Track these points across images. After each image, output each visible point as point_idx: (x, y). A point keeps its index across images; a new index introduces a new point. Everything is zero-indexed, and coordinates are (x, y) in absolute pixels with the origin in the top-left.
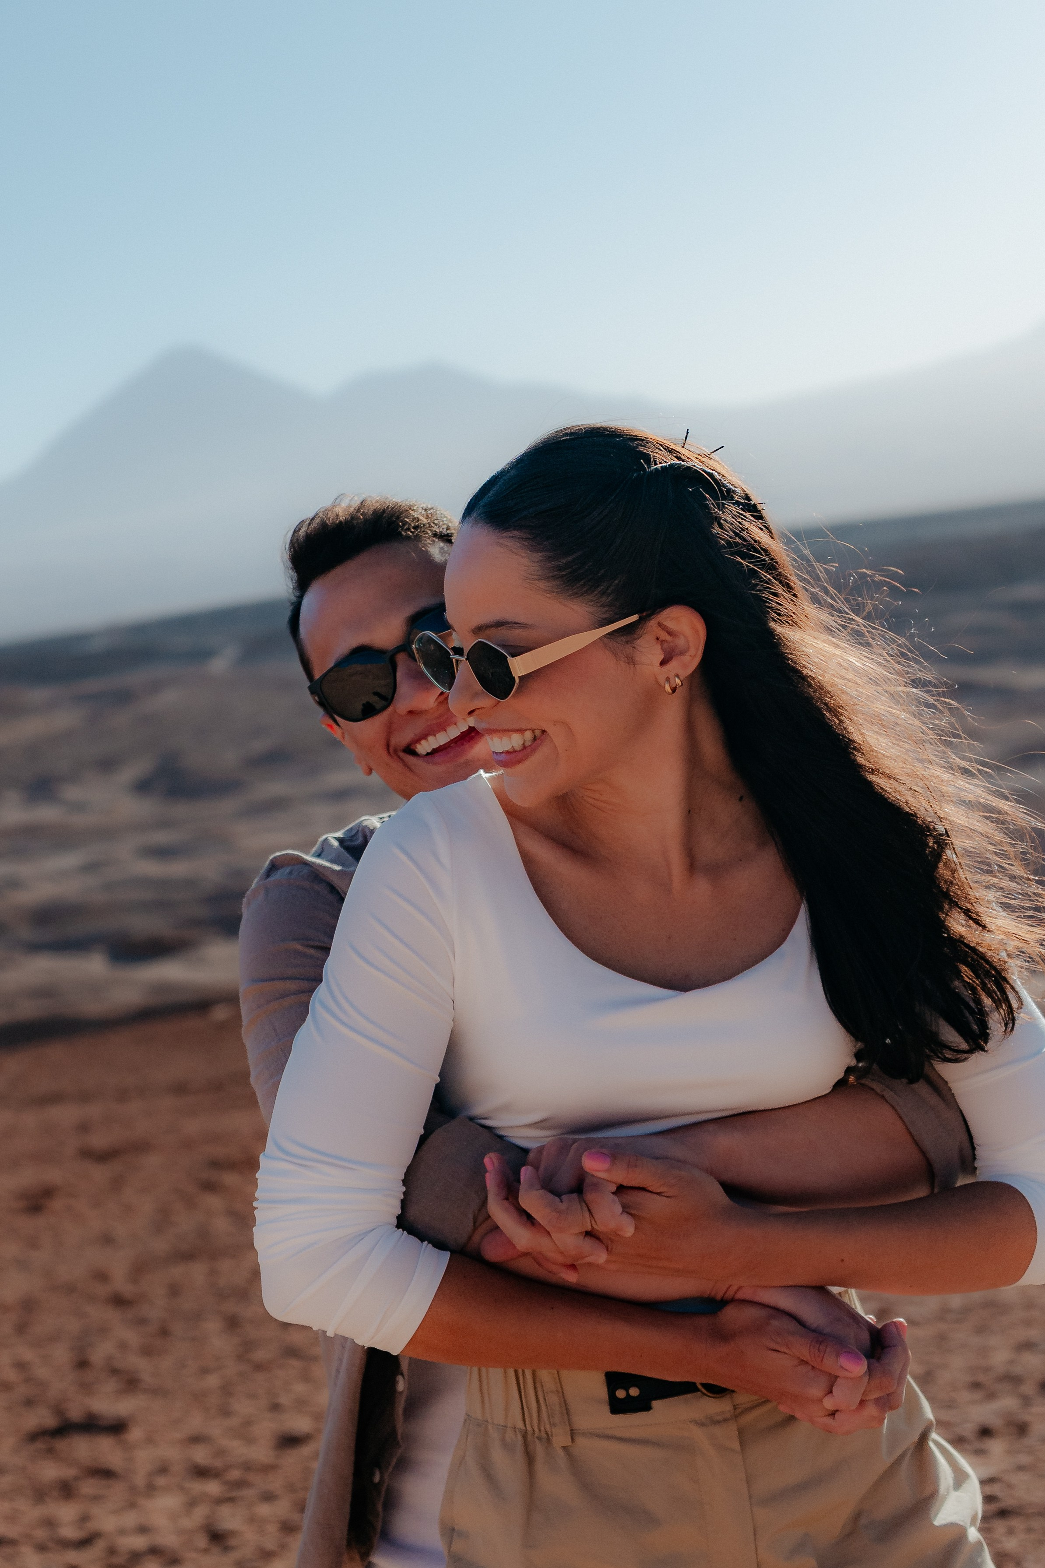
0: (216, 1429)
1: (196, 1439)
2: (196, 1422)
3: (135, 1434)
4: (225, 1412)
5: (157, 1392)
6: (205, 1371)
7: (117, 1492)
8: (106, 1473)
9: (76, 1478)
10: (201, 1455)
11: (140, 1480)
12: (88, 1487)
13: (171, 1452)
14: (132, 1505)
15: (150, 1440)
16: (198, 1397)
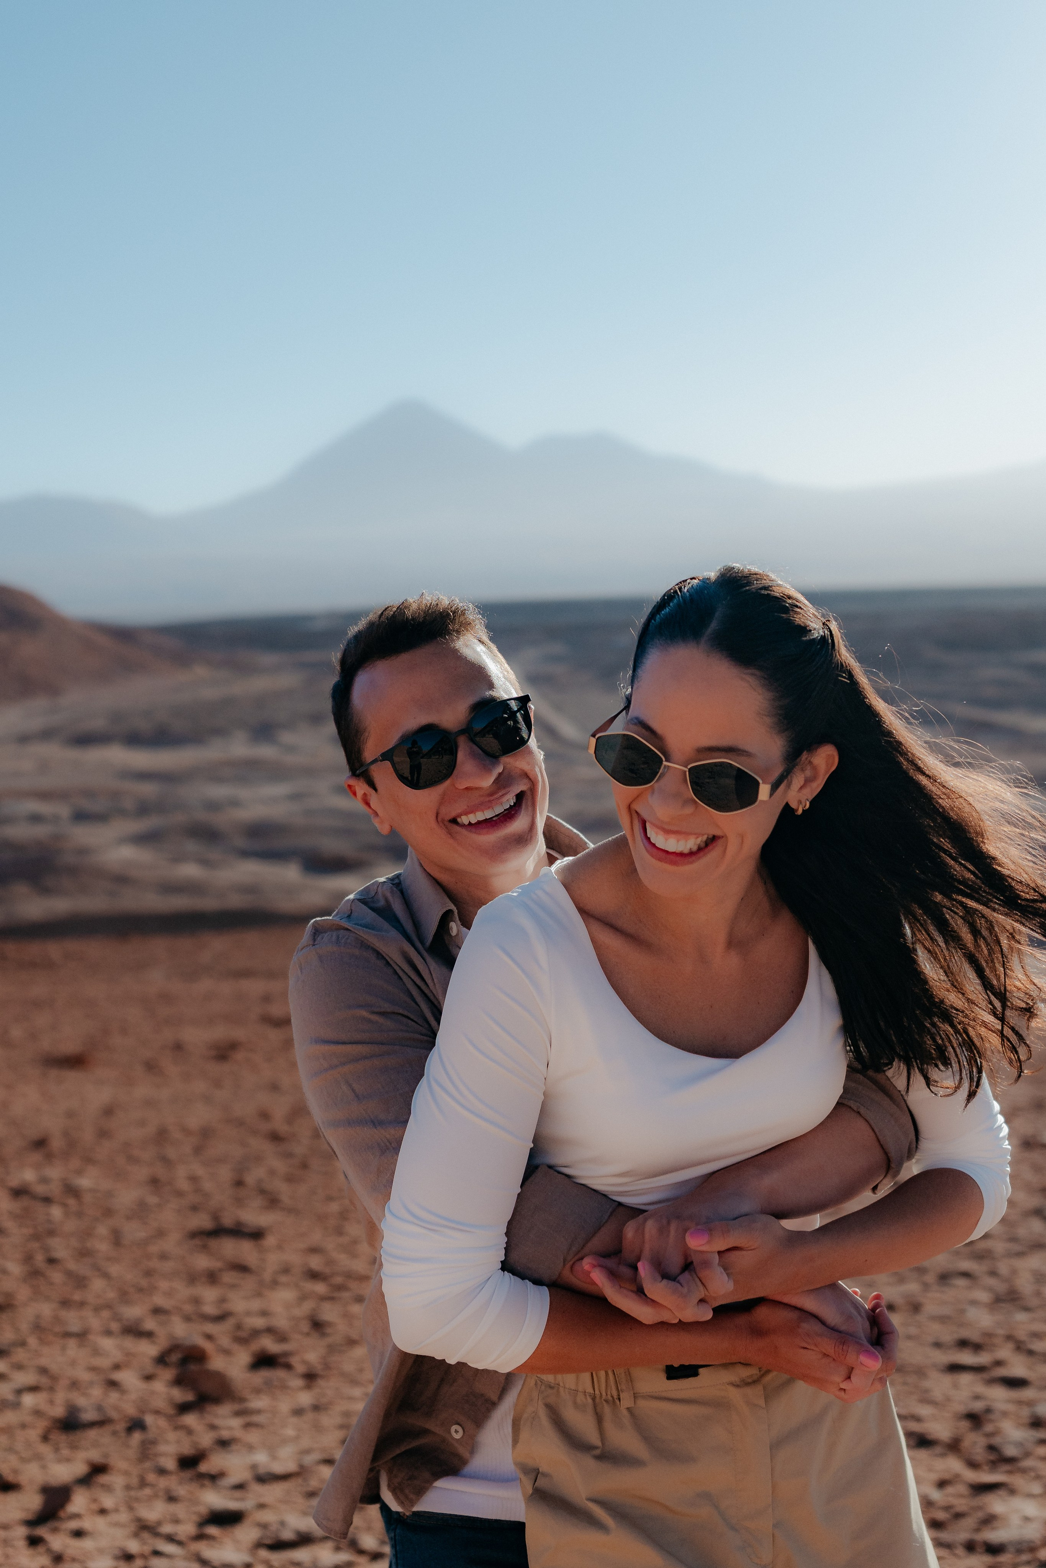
0: (330, 1244)
1: (314, 1250)
2: (316, 1237)
3: (270, 1241)
4: (339, 1231)
5: (291, 1211)
6: (330, 1199)
7: (249, 1283)
8: (242, 1268)
9: (221, 1270)
10: (315, 1263)
11: (267, 1276)
12: (229, 1277)
13: (294, 1258)
14: (259, 1295)
15: (280, 1247)
16: (321, 1218)
